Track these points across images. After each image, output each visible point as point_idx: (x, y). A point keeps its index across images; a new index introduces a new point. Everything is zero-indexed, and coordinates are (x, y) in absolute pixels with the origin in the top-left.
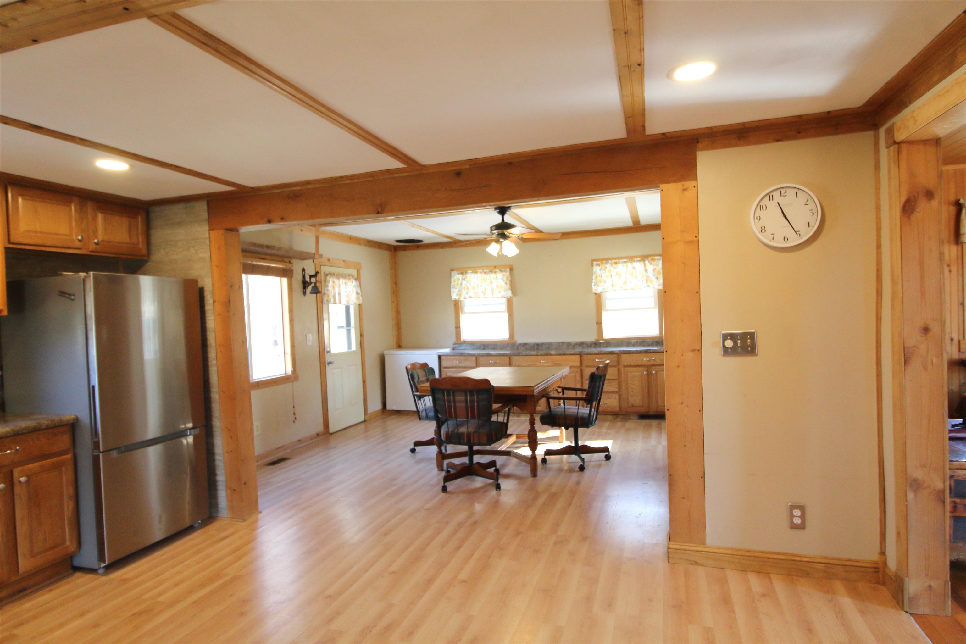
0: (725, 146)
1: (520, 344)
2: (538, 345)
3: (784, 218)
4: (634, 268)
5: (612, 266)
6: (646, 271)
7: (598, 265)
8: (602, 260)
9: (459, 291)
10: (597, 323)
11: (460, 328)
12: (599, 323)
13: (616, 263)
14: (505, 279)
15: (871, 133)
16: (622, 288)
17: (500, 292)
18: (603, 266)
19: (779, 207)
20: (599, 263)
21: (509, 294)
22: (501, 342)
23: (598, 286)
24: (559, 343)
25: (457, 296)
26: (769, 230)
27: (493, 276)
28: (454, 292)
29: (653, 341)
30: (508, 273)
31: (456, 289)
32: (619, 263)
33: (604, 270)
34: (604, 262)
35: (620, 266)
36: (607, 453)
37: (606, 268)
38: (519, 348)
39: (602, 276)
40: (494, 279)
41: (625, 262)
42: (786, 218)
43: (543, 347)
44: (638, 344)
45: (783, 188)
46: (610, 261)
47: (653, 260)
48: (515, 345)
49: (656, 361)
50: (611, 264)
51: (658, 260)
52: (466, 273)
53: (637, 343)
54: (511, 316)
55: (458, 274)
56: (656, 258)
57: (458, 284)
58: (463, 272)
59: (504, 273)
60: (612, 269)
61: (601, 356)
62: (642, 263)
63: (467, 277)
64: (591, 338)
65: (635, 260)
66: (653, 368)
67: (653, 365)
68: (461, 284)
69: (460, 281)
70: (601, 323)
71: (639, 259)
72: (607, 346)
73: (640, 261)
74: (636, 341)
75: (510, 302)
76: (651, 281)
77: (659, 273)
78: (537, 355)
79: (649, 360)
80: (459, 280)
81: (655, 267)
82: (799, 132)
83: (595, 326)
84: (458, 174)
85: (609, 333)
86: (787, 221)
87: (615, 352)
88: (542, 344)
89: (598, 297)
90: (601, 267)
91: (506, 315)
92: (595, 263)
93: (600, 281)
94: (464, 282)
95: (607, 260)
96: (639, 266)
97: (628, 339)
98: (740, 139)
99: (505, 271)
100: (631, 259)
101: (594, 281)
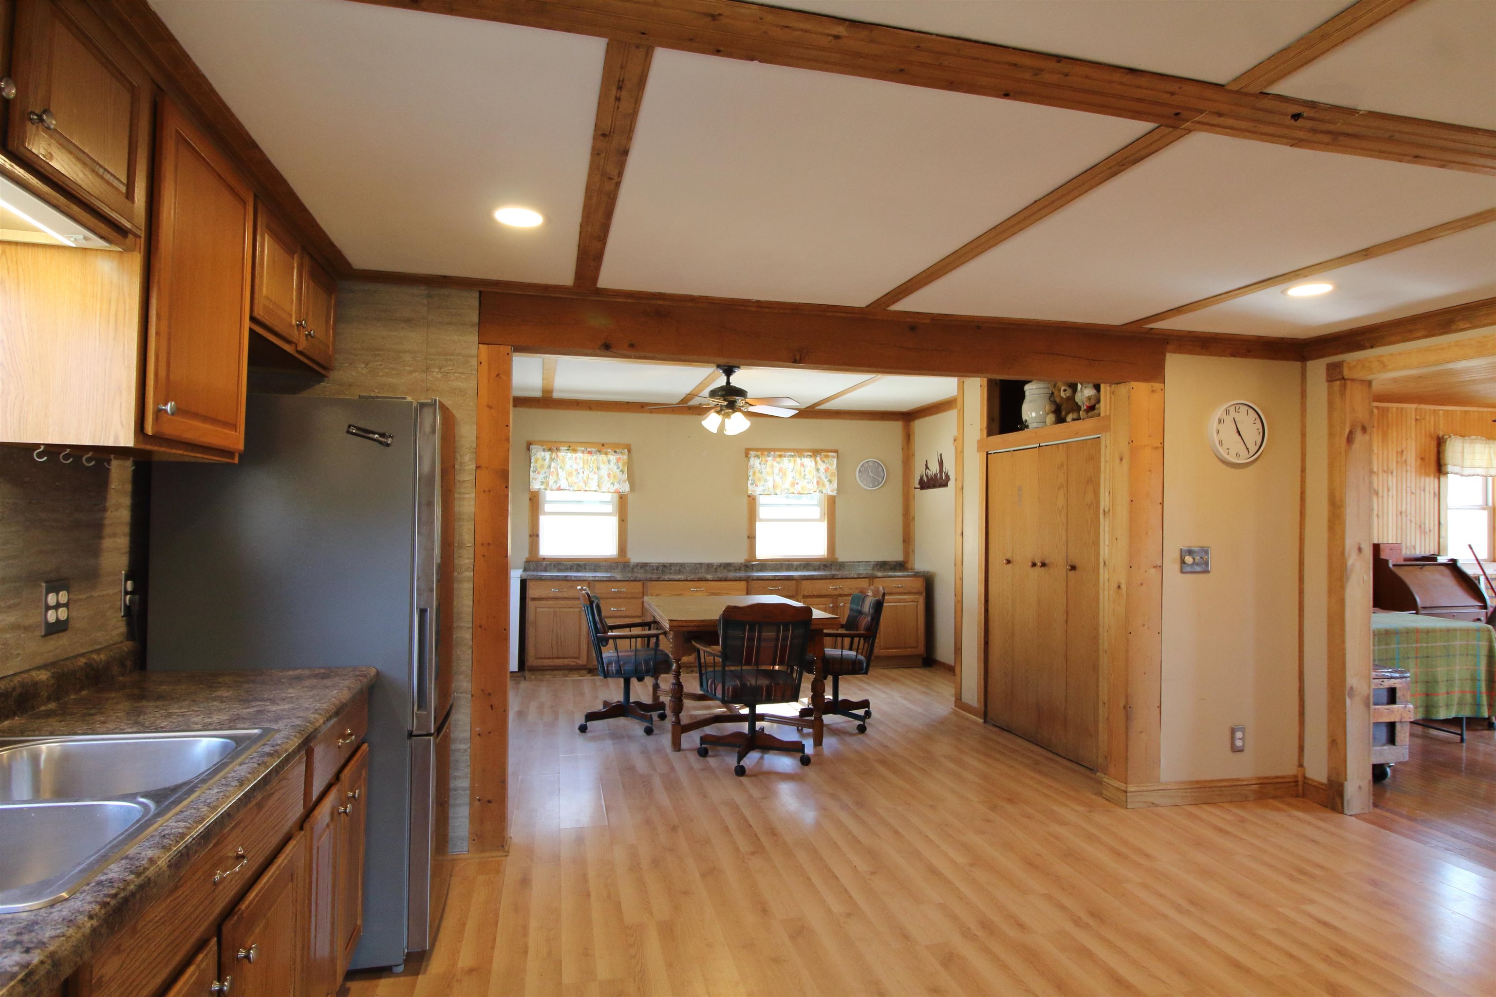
0: (1190, 352)
1: (637, 565)
2: (664, 566)
3: (1237, 434)
4: (802, 465)
5: (774, 460)
6: (818, 470)
7: (758, 456)
8: (762, 450)
9: (545, 477)
10: (748, 537)
11: (538, 536)
12: (752, 538)
13: (780, 456)
14: (620, 464)
15: (1299, 364)
16: (789, 490)
17: (613, 484)
18: (763, 459)
19: (1234, 422)
20: (759, 453)
21: (626, 488)
22: (606, 560)
23: (757, 486)
24: (696, 564)
25: (542, 485)
26: (1225, 446)
27: (602, 458)
28: (535, 479)
29: (820, 564)
30: (626, 457)
31: (539, 473)
32: (785, 456)
33: (765, 464)
34: (766, 453)
35: (786, 460)
36: (867, 709)
37: (767, 461)
38: (635, 570)
39: (762, 473)
40: (604, 463)
41: (792, 456)
42: (1240, 435)
43: (671, 569)
44: (802, 567)
45: (1237, 404)
46: (772, 453)
47: (827, 456)
48: (629, 566)
49: (843, 590)
50: (774, 457)
51: (833, 457)
52: (558, 449)
53: (800, 565)
54: (623, 521)
55: (544, 450)
56: (831, 454)
57: (542, 466)
58: (553, 447)
59: (620, 456)
60: (775, 464)
61: (774, 582)
62: (813, 460)
63: (557, 456)
64: (739, 558)
65: (806, 454)
66: (840, 599)
67: (840, 595)
68: (550, 467)
69: (547, 462)
70: (754, 538)
71: (810, 454)
72: (761, 570)
73: (811, 456)
74: (799, 563)
75: (622, 499)
76: (824, 485)
77: (832, 474)
78: (687, 580)
79: (836, 589)
80: (545, 460)
81: (828, 465)
82: (1249, 352)
83: (746, 541)
84: (913, 328)
85: (765, 551)
86: (1239, 437)
87: (795, 577)
88: (671, 565)
89: (752, 501)
90: (761, 460)
91: (614, 521)
92: (752, 453)
93: (759, 479)
94: (553, 465)
95: (769, 450)
96: (809, 462)
97: (788, 560)
98: (1202, 348)
99: (622, 453)
100: (799, 452)
101: (750, 478)
